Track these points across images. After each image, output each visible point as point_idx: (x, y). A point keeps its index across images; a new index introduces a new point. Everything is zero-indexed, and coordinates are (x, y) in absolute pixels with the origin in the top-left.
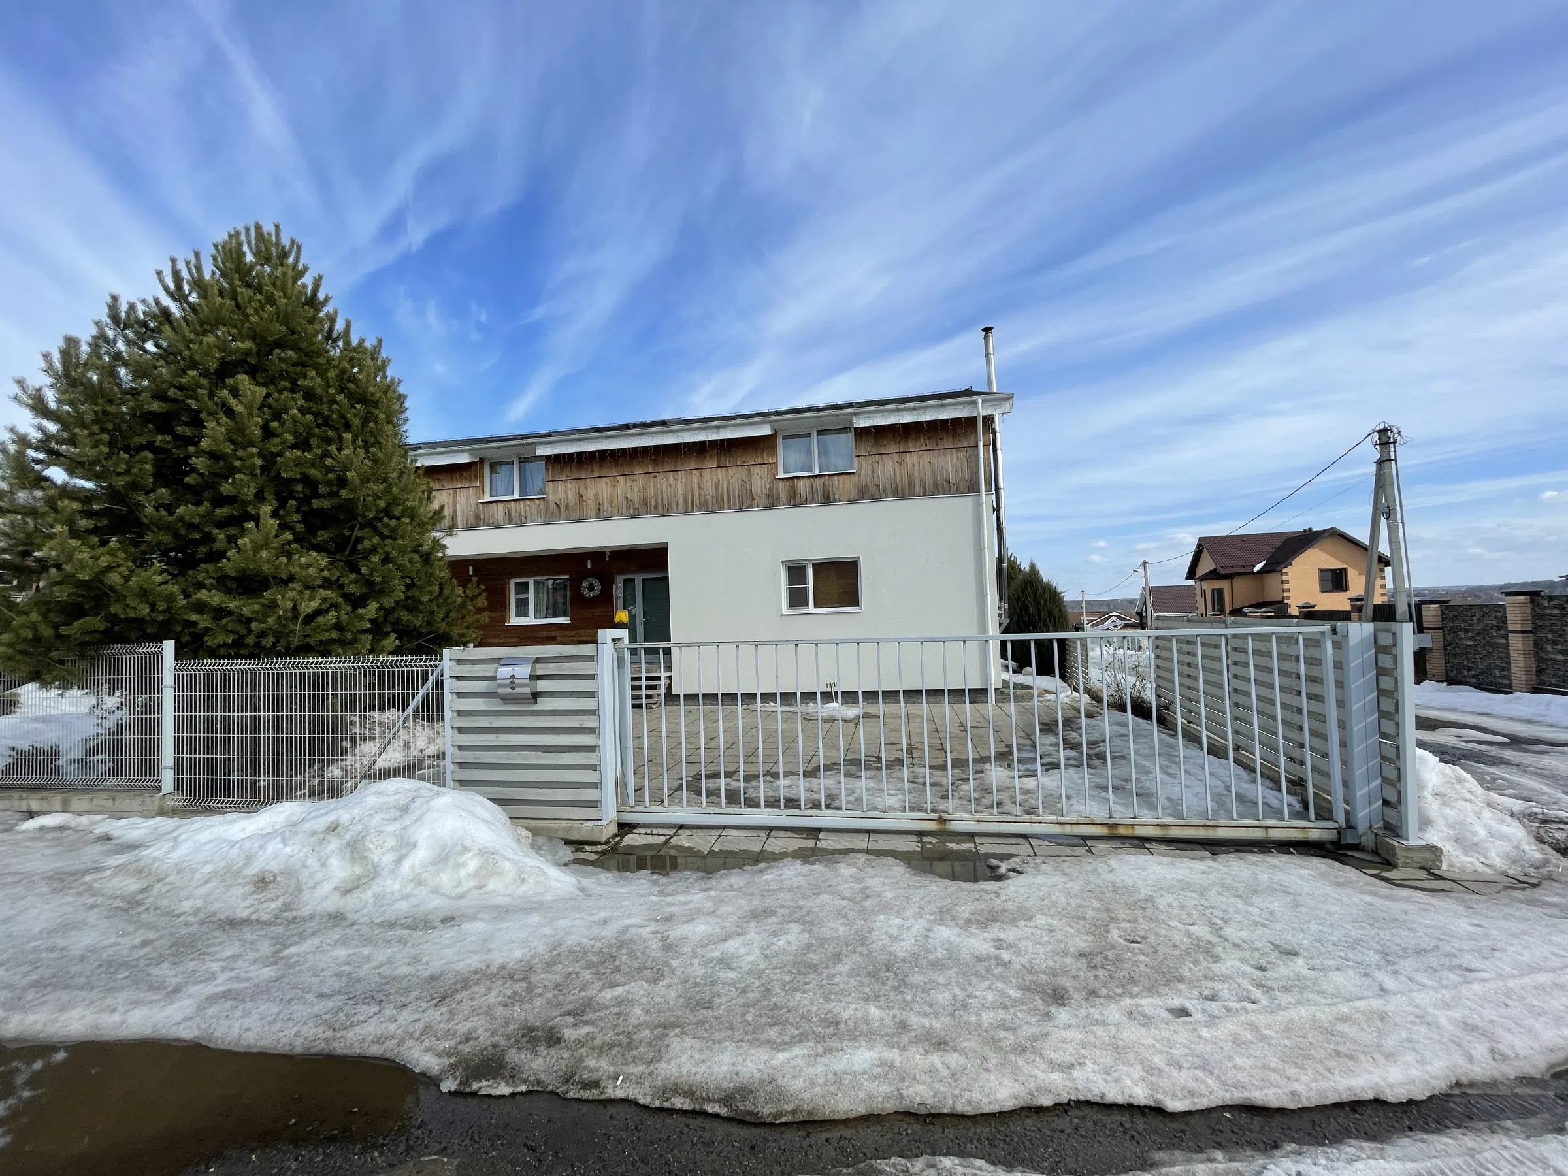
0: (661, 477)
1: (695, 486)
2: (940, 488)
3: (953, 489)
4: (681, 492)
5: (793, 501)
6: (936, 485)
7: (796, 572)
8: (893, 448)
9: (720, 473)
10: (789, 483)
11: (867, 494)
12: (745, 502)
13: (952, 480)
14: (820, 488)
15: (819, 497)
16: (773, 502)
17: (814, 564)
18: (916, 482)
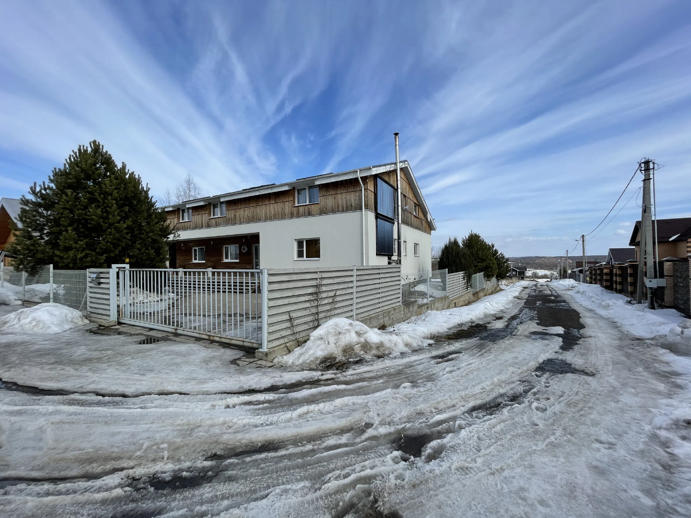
0: (258, 207)
1: (268, 211)
2: (348, 208)
3: (353, 209)
4: (264, 213)
5: (298, 216)
6: (347, 207)
7: (300, 243)
8: (332, 192)
9: (276, 205)
10: (297, 208)
11: (323, 212)
12: (282, 216)
13: (353, 205)
14: (307, 210)
15: (307, 213)
16: (292, 216)
17: (306, 241)
18: (340, 206)
